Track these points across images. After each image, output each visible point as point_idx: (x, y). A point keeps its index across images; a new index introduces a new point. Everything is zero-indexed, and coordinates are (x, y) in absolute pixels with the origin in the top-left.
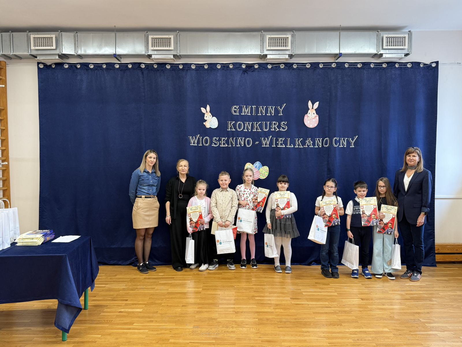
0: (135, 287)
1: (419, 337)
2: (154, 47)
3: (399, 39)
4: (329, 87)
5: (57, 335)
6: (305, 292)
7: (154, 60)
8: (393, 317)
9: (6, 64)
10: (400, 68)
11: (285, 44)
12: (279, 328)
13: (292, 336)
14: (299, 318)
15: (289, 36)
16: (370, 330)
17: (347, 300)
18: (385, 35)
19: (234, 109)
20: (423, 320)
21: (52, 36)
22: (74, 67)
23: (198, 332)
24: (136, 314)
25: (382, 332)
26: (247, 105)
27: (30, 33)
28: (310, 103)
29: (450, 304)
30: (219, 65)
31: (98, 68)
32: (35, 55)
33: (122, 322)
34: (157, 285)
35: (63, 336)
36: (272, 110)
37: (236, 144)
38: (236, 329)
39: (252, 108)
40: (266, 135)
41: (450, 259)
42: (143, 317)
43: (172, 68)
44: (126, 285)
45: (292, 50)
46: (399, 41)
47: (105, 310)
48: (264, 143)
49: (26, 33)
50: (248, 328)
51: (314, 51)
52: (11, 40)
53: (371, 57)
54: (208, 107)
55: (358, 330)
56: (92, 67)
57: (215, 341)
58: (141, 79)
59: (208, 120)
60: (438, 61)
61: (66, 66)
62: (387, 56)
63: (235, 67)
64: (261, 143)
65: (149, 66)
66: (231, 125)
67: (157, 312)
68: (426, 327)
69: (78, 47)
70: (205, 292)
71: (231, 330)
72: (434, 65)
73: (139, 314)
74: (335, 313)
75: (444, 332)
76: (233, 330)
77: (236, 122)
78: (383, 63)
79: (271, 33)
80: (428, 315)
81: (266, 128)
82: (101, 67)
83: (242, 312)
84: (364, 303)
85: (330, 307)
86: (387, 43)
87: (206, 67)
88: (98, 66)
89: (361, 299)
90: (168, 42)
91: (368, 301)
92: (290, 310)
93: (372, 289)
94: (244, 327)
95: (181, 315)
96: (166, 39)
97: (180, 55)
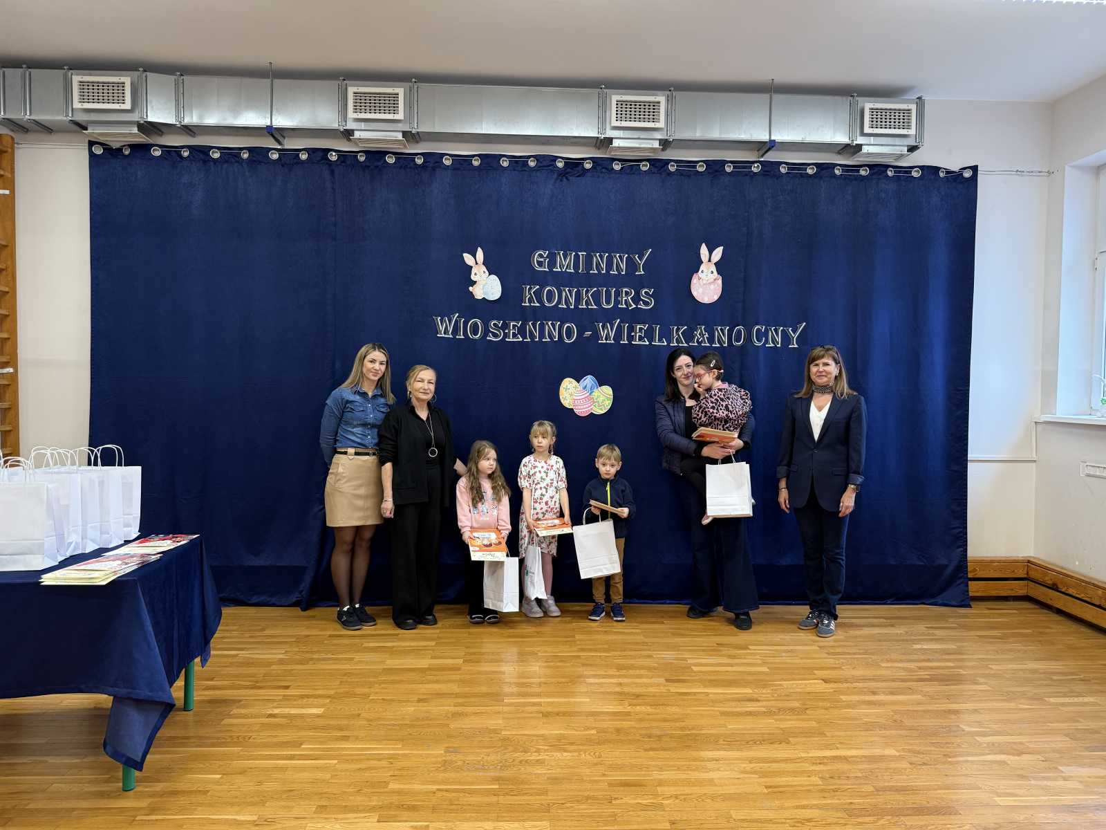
0: (308, 656)
2: (359, 114)
3: (897, 114)
4: (746, 214)
5: (112, 777)
6: (696, 665)
7: (358, 142)
8: (901, 721)
9: (13, 143)
10: (896, 179)
11: (651, 117)
12: (646, 750)
13: (679, 769)
15: (661, 99)
16: (854, 752)
17: (791, 682)
18: (869, 104)
19: (539, 259)
20: (967, 729)
21: (123, 79)
22: (174, 154)
23: (457, 764)
24: (309, 720)
25: (882, 758)
26: (567, 249)
27: (71, 71)
28: (704, 250)
29: (1019, 689)
30: (506, 159)
31: (229, 158)
32: (84, 124)
33: (275, 740)
34: (359, 651)
35: (125, 779)
36: (621, 263)
37: (542, 335)
38: (547, 755)
39: (577, 257)
40: (608, 316)
41: (998, 592)
42: (325, 728)
43: (399, 163)
44: (286, 652)
45: (667, 130)
46: (896, 118)
47: (235, 711)
48: (603, 334)
49: (62, 71)
50: (575, 751)
51: (716, 134)
52: (27, 87)
53: (836, 153)
54: (480, 254)
55: (828, 753)
56: (216, 155)
57: (498, 787)
58: (328, 184)
59: (480, 283)
60: (977, 166)
61: (157, 153)
62: (872, 149)
63: (540, 164)
64: (596, 336)
65: (346, 158)
66: (530, 294)
67: (359, 715)
68: (978, 744)
69: (183, 107)
70: (471, 668)
71: (535, 757)
72: (967, 174)
73: (317, 720)
74: (769, 713)
75: (1019, 755)
76: (540, 758)
77: (542, 287)
78: (861, 166)
79: (622, 91)
80: (976, 717)
81: (608, 302)
82: (238, 157)
84: (832, 690)
85: (757, 700)
86: (872, 121)
87: (476, 163)
88: (231, 154)
89: (823, 680)
90: (392, 104)
91: (839, 685)
92: (668, 708)
93: (843, 659)
94: (565, 751)
95: (415, 723)
96: (387, 97)
97: (418, 133)
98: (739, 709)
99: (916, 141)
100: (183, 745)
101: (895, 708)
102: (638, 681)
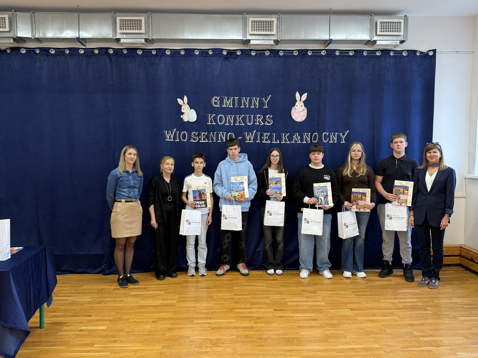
0: (102, 299)
1: (413, 354)
2: (122, 30)
4: (319, 76)
6: (289, 302)
7: (123, 44)
8: (385, 330)
10: (395, 57)
11: (269, 29)
12: (259, 346)
14: (281, 334)
15: (274, 19)
16: (359, 346)
17: (335, 310)
18: (379, 20)
19: (215, 101)
20: (416, 334)
21: (4, 16)
22: (32, 52)
23: (166, 354)
24: (98, 332)
25: (371, 349)
26: (229, 96)
28: (297, 95)
29: (446, 313)
30: (197, 51)
31: (59, 53)
33: (82, 343)
34: (127, 297)
36: (256, 102)
37: (217, 139)
38: (210, 349)
39: (234, 100)
40: (250, 129)
42: (106, 336)
43: (144, 54)
44: (92, 298)
45: (278, 35)
46: (394, 26)
47: (64, 328)
48: (248, 138)
50: (224, 347)
51: (302, 37)
53: (364, 44)
54: (186, 99)
55: (346, 347)
56: (53, 52)
58: (109, 65)
59: (186, 113)
60: (435, 50)
61: (24, 51)
62: (381, 43)
63: (214, 53)
64: (244, 139)
65: (117, 52)
66: (211, 118)
67: (123, 330)
68: (420, 341)
69: (35, 29)
70: (180, 305)
71: (204, 350)
72: (431, 54)
73: (102, 332)
74: (321, 326)
75: (438, 347)
76: (207, 350)
77: (217, 115)
78: (377, 51)
79: (254, 16)
80: (422, 328)
81: (250, 122)
82: (64, 53)
83: (219, 328)
84: (354, 314)
85: (316, 320)
86: (382, 29)
87: (182, 53)
88: (60, 51)
89: (350, 309)
90: (139, 25)
91: (358, 312)
92: (273, 324)
93: (363, 298)
94: (219, 347)
95: (149, 333)
96: (136, 22)
97: (152, 39)
98: (306, 325)
100: (38, 346)
101: (383, 323)
102: (260, 310)
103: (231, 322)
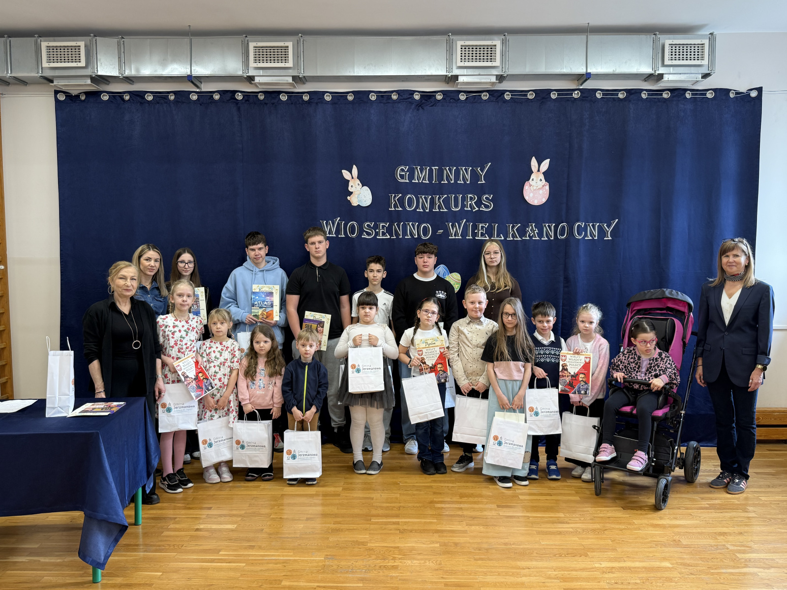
1: (726, 579)
2: (258, 63)
3: (693, 48)
5: (85, 573)
6: (522, 494)
7: (258, 85)
8: (679, 541)
10: (693, 100)
11: (489, 57)
12: (476, 560)
13: (499, 575)
14: (512, 543)
15: (497, 42)
16: (637, 564)
17: (596, 508)
18: (668, 41)
19: (401, 173)
20: (731, 548)
21: (79, 43)
22: (118, 98)
23: (332, 568)
24: (225, 533)
25: (659, 569)
26: (423, 165)
27: (40, 38)
28: (534, 162)
29: (780, 516)
30: (374, 94)
31: (160, 100)
32: (50, 78)
33: (201, 548)
35: (95, 574)
36: (466, 174)
37: (405, 233)
38: (401, 562)
39: (431, 171)
41: (778, 436)
42: (236, 540)
43: (291, 100)
45: (502, 68)
46: (693, 51)
47: (172, 526)
48: (453, 231)
49: (33, 39)
50: (422, 559)
51: (542, 70)
52: (8, 52)
53: (643, 80)
54: (355, 170)
55: (616, 565)
56: (150, 98)
57: (362, 585)
58: (236, 118)
59: (356, 193)
60: (761, 88)
61: (105, 98)
62: (672, 78)
63: (401, 97)
64: (447, 233)
65: (249, 97)
66: (395, 201)
67: (262, 530)
68: (737, 559)
69: (124, 63)
70: (348, 495)
71: (391, 563)
72: (754, 94)
73: (231, 533)
74: (575, 533)
75: (768, 568)
76: (395, 564)
77: (404, 195)
78: (664, 90)
79: (465, 37)
80: (741, 538)
81: (456, 206)
82: (167, 99)
84: (628, 516)
85: (567, 523)
86: (672, 55)
87: (350, 98)
88: (161, 97)
89: (622, 506)
90: (284, 54)
91: (635, 511)
92: (497, 528)
94: (414, 559)
95: (303, 536)
96: (280, 49)
97: (304, 77)
98: (551, 530)
99: (709, 69)
100: (135, 550)
101: (676, 530)
102: (476, 506)
103: (431, 523)
